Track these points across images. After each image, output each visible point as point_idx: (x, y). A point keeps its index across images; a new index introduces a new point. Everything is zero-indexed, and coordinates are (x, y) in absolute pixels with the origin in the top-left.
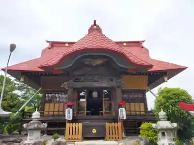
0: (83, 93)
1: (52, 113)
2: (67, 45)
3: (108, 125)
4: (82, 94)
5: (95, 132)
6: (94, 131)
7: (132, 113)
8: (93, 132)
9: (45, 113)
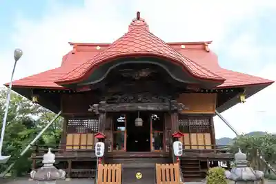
0: (121, 118)
1: (77, 148)
2: (98, 48)
3: (159, 167)
5: (140, 177)
6: (139, 176)
7: (193, 148)
8: (137, 176)
9: (67, 148)
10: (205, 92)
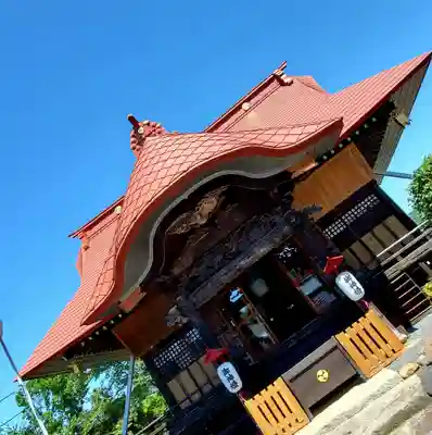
1: (197, 396)
3: (343, 338)
5: (326, 375)
6: (322, 375)
8: (321, 379)
9: (183, 406)
10: (330, 156)
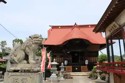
2: (60, 27)
3: (82, 67)
4: (68, 52)
7: (92, 61)
